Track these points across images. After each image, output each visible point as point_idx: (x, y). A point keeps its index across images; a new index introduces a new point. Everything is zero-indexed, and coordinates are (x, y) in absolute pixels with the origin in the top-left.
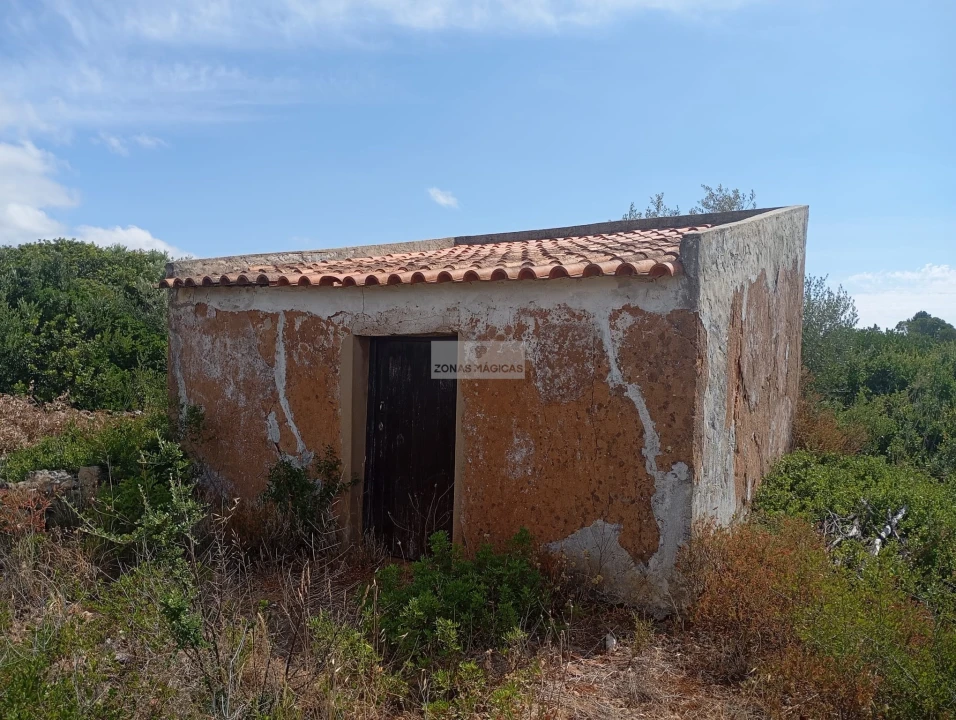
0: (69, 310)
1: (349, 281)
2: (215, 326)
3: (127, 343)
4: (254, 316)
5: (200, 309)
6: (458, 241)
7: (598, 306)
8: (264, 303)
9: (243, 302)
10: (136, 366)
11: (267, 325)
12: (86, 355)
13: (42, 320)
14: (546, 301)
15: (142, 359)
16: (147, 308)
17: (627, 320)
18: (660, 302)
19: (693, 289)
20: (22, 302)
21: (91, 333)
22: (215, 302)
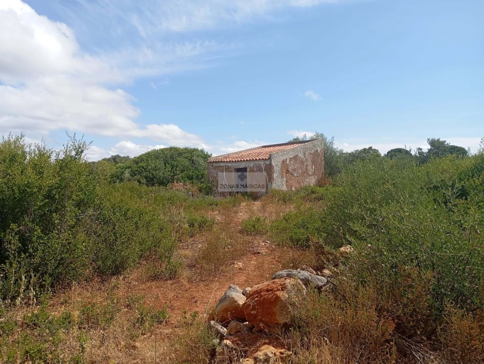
0: (177, 166)
1: (233, 161)
2: (215, 168)
3: (191, 173)
4: (221, 166)
5: (212, 166)
6: (263, 147)
7: (262, 163)
8: (222, 164)
9: (219, 164)
10: (193, 179)
11: (222, 168)
12: (182, 176)
13: (172, 169)
14: (256, 163)
15: (194, 177)
16: (195, 164)
17: (265, 165)
18: (268, 162)
19: (271, 161)
20: (167, 165)
21: (182, 172)
22: (214, 165)
